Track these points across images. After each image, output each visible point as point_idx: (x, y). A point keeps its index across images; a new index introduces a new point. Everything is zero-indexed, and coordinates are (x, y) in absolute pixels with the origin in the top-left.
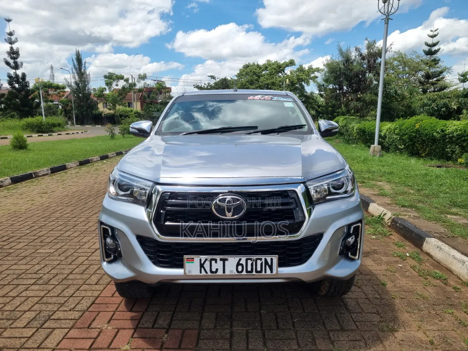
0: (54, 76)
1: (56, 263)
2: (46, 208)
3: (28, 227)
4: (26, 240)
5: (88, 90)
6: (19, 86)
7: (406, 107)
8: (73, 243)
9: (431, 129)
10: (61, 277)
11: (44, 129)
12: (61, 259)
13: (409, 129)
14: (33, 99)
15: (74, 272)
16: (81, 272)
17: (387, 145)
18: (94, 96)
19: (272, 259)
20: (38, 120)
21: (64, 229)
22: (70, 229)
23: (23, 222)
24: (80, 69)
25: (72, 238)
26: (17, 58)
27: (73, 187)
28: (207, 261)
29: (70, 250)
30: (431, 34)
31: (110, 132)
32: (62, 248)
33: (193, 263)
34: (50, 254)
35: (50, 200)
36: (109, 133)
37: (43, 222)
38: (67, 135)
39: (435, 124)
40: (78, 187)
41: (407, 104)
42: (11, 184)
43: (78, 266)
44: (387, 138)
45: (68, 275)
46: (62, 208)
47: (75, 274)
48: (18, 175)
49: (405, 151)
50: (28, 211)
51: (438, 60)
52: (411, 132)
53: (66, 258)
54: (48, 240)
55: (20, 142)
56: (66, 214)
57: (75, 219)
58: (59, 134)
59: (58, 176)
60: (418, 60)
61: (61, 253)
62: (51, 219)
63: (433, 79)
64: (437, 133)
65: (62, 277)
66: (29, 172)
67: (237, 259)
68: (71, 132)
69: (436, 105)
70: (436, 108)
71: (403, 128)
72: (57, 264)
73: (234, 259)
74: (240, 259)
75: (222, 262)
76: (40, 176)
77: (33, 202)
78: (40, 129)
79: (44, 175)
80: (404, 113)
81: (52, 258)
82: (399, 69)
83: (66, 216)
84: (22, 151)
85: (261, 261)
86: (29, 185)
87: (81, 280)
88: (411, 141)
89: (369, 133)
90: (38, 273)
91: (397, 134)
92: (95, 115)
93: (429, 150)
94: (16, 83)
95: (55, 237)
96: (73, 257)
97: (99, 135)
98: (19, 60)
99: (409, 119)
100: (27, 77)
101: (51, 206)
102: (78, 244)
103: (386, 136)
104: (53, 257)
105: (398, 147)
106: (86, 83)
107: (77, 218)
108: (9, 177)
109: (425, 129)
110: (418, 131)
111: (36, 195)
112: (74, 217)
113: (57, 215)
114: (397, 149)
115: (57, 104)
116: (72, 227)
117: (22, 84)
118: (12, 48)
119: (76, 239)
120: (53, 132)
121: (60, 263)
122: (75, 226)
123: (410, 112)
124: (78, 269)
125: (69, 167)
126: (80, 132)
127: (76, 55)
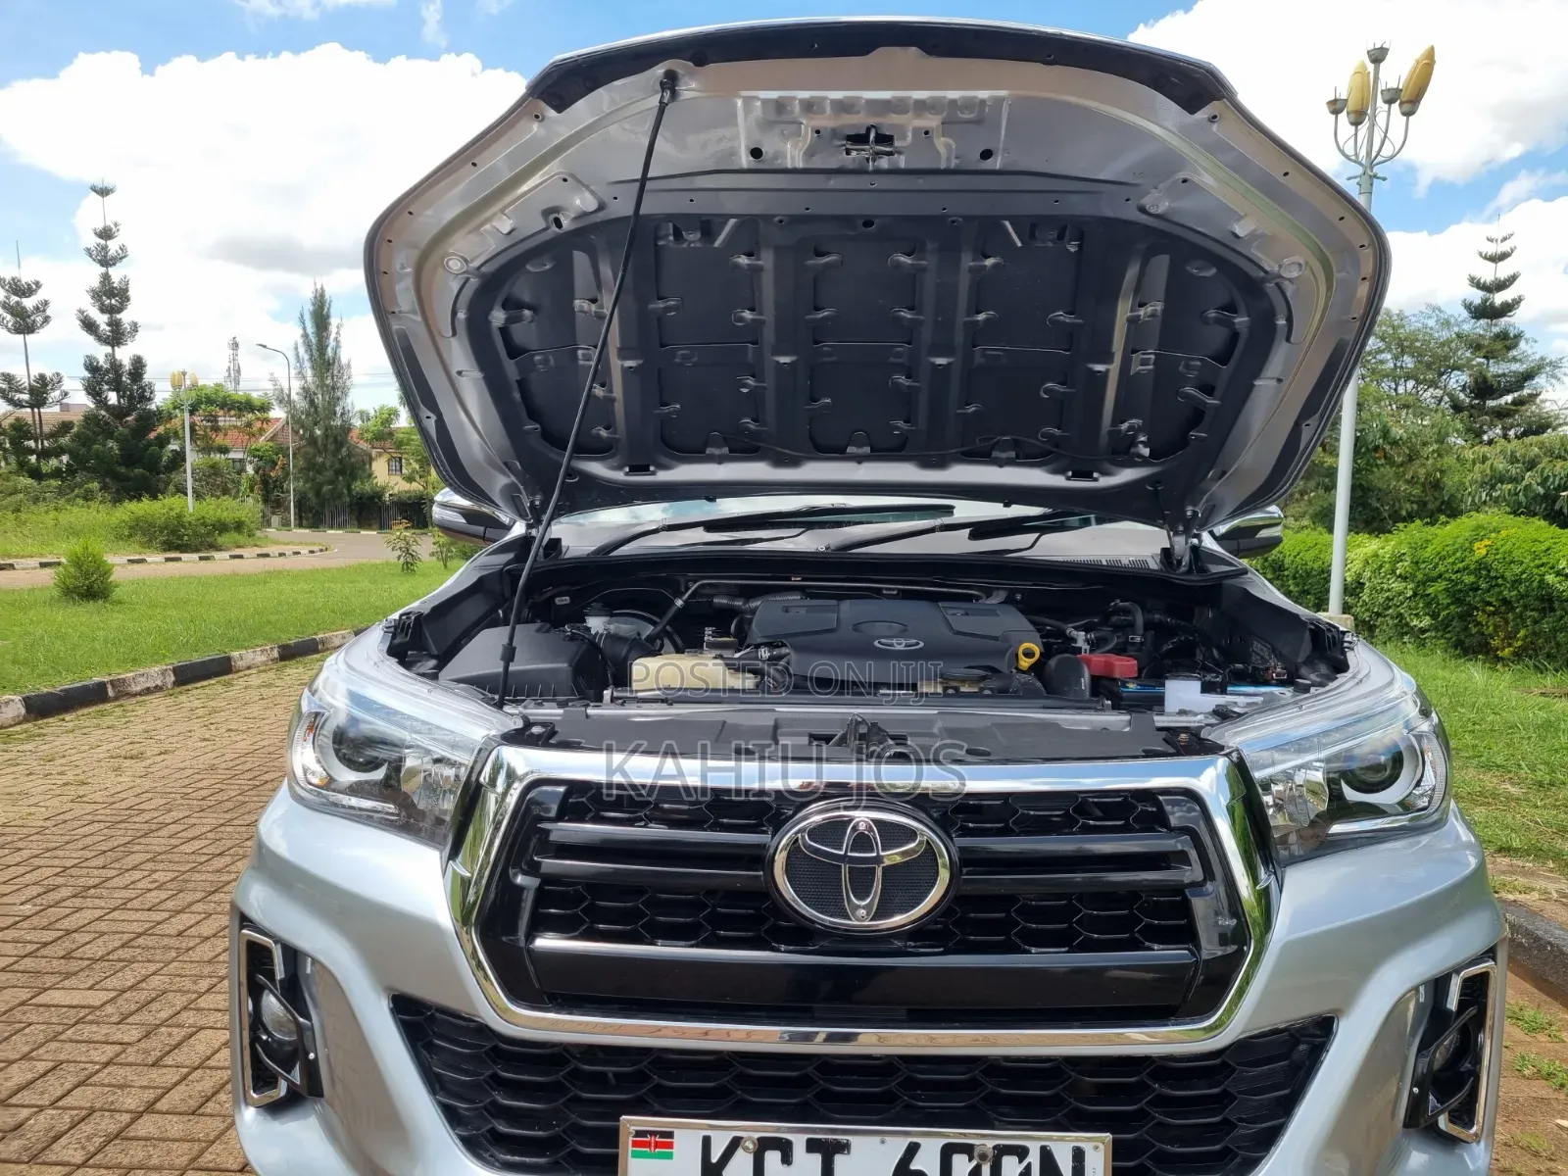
0: (239, 371)
1: (103, 1054)
2: (123, 812)
3: (35, 890)
4: (10, 945)
5: (342, 414)
6: (119, 397)
7: (1423, 485)
8: (189, 965)
9: (1534, 560)
10: (103, 1126)
11: (186, 538)
12: (126, 1039)
13: (1451, 560)
14: (162, 441)
15: (161, 1106)
16: (193, 1104)
17: (1367, 614)
18: (361, 437)
19: (1078, 1156)
20: (171, 509)
21: (170, 905)
22: (190, 905)
23: (21, 870)
24: (322, 347)
25: (191, 944)
26: (120, 310)
27: (239, 738)
28: (740, 1152)
29: (170, 996)
30: (1492, 249)
31: (400, 548)
32: (144, 985)
33: (670, 1156)
34: (88, 1014)
35: (147, 784)
36: (399, 553)
37: (96, 872)
38: (262, 560)
39: (1547, 544)
40: (259, 737)
41: (1428, 475)
42: (26, 720)
43: (185, 1078)
44: (1366, 591)
45: (138, 1116)
46: (181, 815)
47: (167, 1113)
48: (53, 686)
49: (1435, 637)
50: (53, 823)
51: (1516, 337)
52: (1457, 572)
53: (147, 1035)
54: (97, 949)
55: (87, 575)
56: (192, 839)
57: (219, 863)
58: (233, 557)
59: (197, 695)
60: (1445, 335)
61: (133, 1007)
62: (130, 861)
63: (1501, 396)
64: (1558, 574)
65: (108, 1124)
66: (96, 679)
67: (897, 1146)
68: (273, 550)
69: (1539, 481)
70: (1541, 490)
71: (1427, 555)
72: (104, 1059)
73: (883, 1147)
74: (912, 1150)
75: (816, 1159)
76: (135, 695)
77: (82, 791)
78: (176, 539)
79: (148, 691)
80: (1415, 506)
81: (87, 1031)
82: (1382, 362)
83: (188, 848)
84: (91, 605)
85: (1020, 1162)
86: (87, 724)
87: (186, 1145)
88: (1458, 601)
89: (1297, 572)
90: (13, 1101)
91: (1404, 578)
92: (361, 498)
93: (1526, 637)
94: (109, 390)
95: (126, 937)
96: (175, 1030)
97: (365, 561)
98: (126, 317)
99: (1445, 524)
100: (147, 368)
101: (142, 807)
102: (207, 970)
103: (1363, 584)
104: (94, 1028)
105: (1407, 624)
106: (339, 394)
107: (228, 859)
108: (21, 693)
109: (1513, 562)
110: (1485, 568)
111: (102, 764)
112: (218, 852)
113: (158, 843)
114: (1403, 629)
115: (241, 460)
116: (199, 895)
117: (131, 391)
118: (106, 277)
119: (207, 945)
120: (219, 549)
121: (117, 1055)
122: (213, 892)
123: (1439, 505)
124: (181, 1088)
125: (240, 664)
126: (304, 551)
127: (314, 304)
